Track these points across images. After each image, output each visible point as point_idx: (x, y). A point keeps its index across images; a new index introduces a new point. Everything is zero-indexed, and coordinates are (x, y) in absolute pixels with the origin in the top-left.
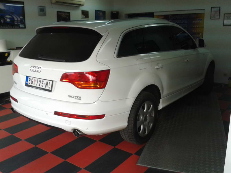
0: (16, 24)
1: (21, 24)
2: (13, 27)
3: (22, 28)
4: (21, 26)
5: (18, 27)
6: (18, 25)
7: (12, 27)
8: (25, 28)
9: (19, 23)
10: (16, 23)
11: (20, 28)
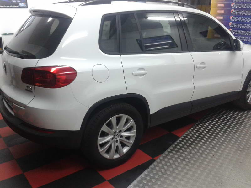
0: (14, 3)
1: (21, 2)
2: (10, 6)
3: (23, 7)
4: (22, 4)
5: (18, 6)
6: (17, 4)
7: (8, 6)
8: (27, 7)
9: (18, 1)
10: (14, 1)
11: (19, 7)
